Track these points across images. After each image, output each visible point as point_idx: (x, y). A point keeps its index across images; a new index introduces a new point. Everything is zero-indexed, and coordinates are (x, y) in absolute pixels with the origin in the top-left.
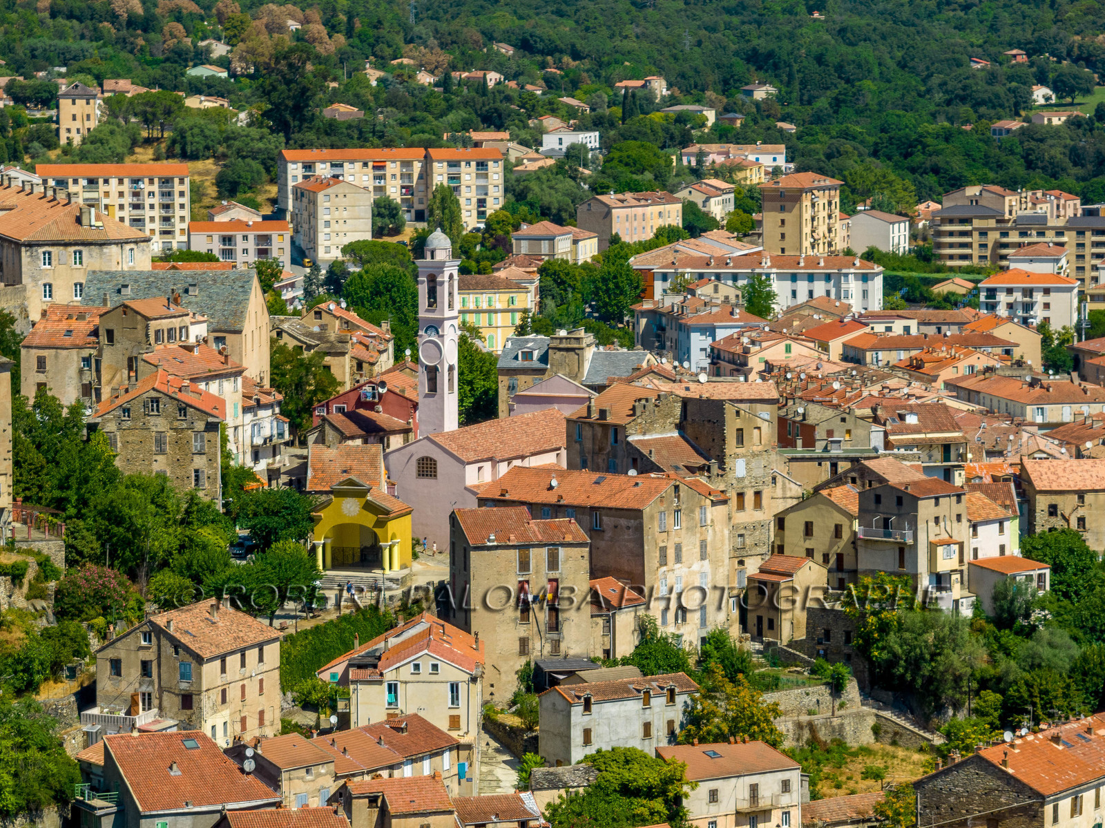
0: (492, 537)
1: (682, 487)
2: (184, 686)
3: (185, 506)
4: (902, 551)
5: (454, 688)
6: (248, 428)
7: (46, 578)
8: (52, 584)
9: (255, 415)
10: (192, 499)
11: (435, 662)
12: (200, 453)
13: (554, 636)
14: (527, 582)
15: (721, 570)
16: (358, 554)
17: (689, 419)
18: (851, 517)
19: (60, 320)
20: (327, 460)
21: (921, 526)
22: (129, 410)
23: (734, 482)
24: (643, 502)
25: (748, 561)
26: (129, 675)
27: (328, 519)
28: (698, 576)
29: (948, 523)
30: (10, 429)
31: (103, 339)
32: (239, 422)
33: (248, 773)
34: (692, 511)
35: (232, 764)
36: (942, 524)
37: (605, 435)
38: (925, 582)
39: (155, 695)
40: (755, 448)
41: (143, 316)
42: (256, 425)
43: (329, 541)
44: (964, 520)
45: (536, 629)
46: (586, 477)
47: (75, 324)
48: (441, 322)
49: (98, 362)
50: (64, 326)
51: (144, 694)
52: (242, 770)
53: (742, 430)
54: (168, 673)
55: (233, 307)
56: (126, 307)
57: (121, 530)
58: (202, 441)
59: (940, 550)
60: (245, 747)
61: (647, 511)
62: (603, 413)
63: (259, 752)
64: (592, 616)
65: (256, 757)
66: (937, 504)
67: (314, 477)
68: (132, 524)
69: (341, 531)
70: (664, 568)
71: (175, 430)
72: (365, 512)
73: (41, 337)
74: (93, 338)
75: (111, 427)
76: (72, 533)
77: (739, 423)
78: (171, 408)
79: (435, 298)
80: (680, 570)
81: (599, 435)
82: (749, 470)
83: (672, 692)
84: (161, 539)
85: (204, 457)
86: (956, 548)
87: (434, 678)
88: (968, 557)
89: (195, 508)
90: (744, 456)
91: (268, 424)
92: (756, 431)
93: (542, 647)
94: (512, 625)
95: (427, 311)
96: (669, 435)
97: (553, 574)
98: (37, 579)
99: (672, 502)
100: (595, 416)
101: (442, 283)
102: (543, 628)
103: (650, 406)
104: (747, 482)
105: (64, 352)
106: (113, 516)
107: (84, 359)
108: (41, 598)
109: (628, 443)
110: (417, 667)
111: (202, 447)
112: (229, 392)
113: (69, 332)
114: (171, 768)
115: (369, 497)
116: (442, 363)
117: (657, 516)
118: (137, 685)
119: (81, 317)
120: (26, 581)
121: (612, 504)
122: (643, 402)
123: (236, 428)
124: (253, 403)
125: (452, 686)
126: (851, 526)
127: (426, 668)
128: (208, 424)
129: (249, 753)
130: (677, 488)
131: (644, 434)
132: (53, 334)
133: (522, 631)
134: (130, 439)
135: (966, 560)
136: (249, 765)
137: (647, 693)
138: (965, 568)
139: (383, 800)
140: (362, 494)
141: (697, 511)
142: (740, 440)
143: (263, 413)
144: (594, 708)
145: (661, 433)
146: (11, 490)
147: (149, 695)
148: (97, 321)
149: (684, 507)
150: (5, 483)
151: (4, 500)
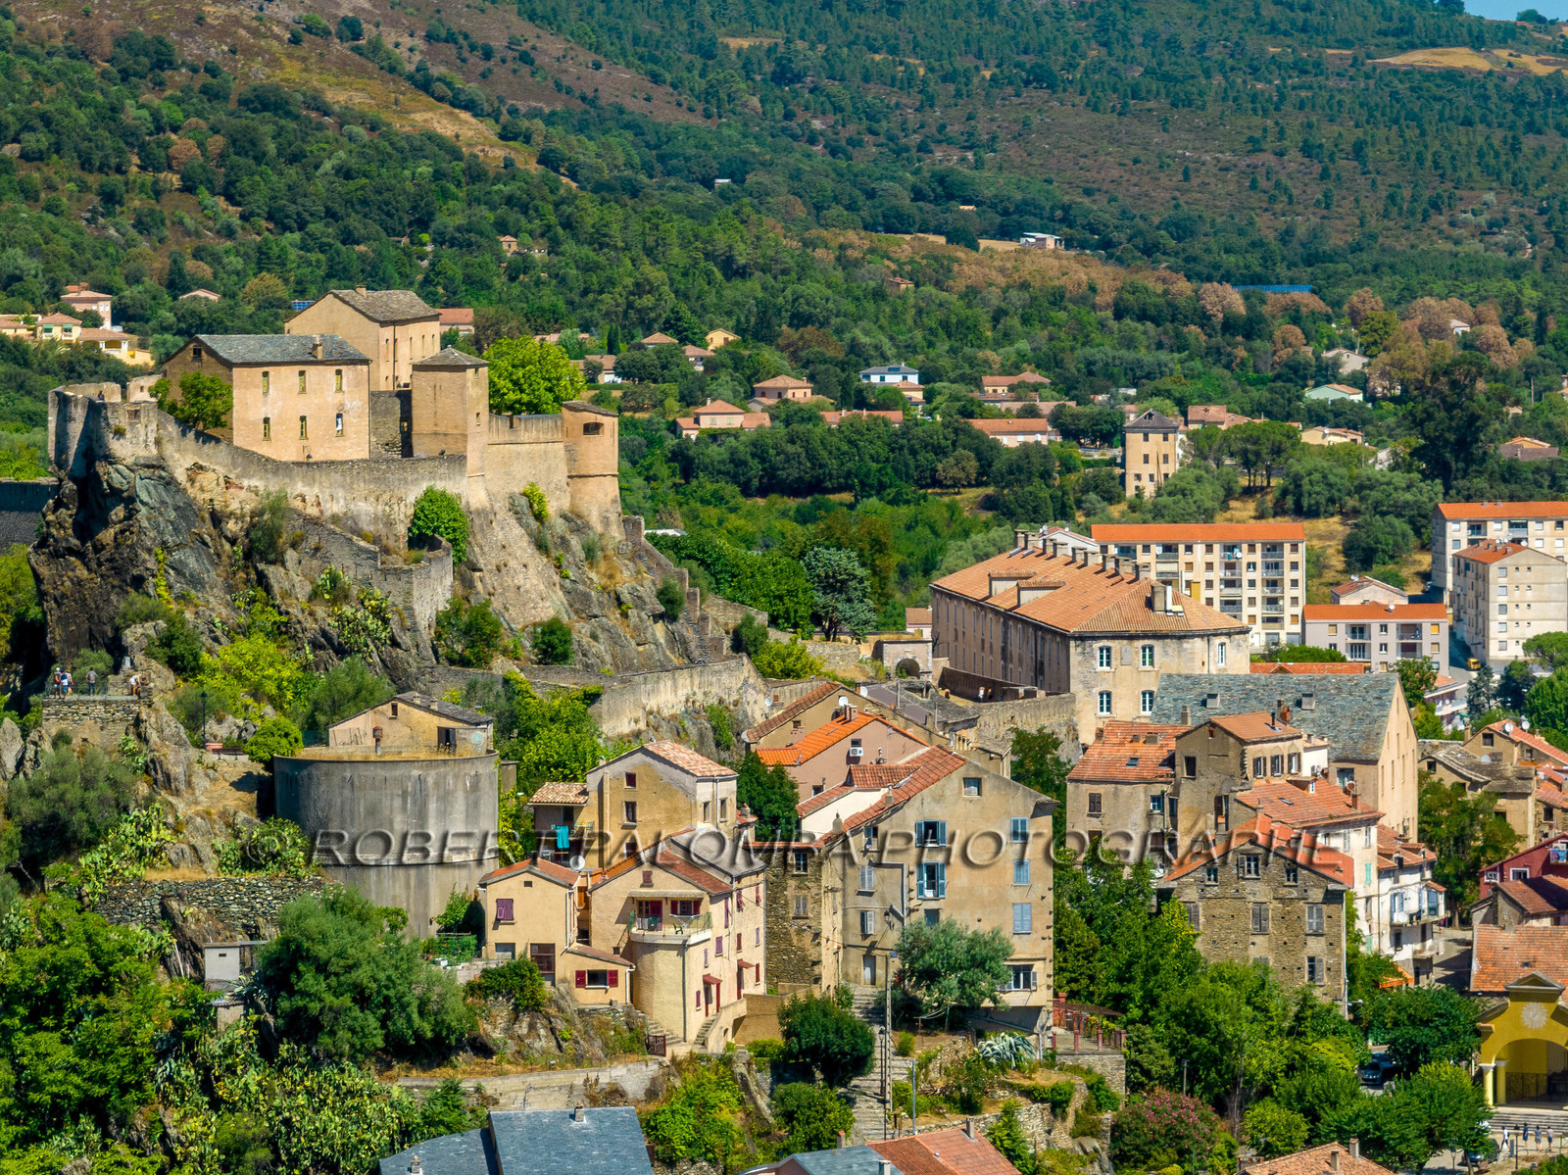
3: (1294, 1009)
6: (1386, 900)
7: (1099, 1106)
8: (1108, 1116)
9: (1397, 881)
10: (1305, 999)
12: (1317, 935)
16: (1544, 1083)
19: (1121, 744)
20: (1500, 948)
22: (1216, 871)
27: (1502, 1032)
30: (1050, 896)
31: (1181, 770)
32: (1372, 891)
41: (1237, 739)
42: (1397, 896)
43: (1502, 1064)
47: (1143, 750)
49: (1173, 803)
50: (1127, 751)
55: (1364, 727)
56: (1213, 725)
57: (1204, 1041)
58: (1320, 917)
67: (1481, 972)
68: (1220, 1033)
69: (1519, 1049)
71: (1281, 900)
72: (1555, 1023)
73: (1095, 766)
74: (1167, 770)
75: (1191, 894)
76: (1136, 1044)
78: (1275, 867)
84: (1261, 1056)
85: (1322, 939)
89: (1309, 1013)
91: (1415, 893)
98: (1087, 1108)
105: (1127, 789)
106: (1192, 1020)
107: (1154, 799)
108: (1093, 1135)
111: (1320, 925)
112: (1359, 848)
113: (1134, 761)
115: (1561, 1002)
119: (1151, 739)
120: (1070, 1110)
123: (1368, 899)
124: (1393, 863)
128: (1328, 892)
132: (1111, 764)
134: (1217, 912)
140: (1551, 997)
143: (1406, 879)
146: (1050, 981)
148: (1173, 745)
150: (1042, 972)
151: (1040, 995)
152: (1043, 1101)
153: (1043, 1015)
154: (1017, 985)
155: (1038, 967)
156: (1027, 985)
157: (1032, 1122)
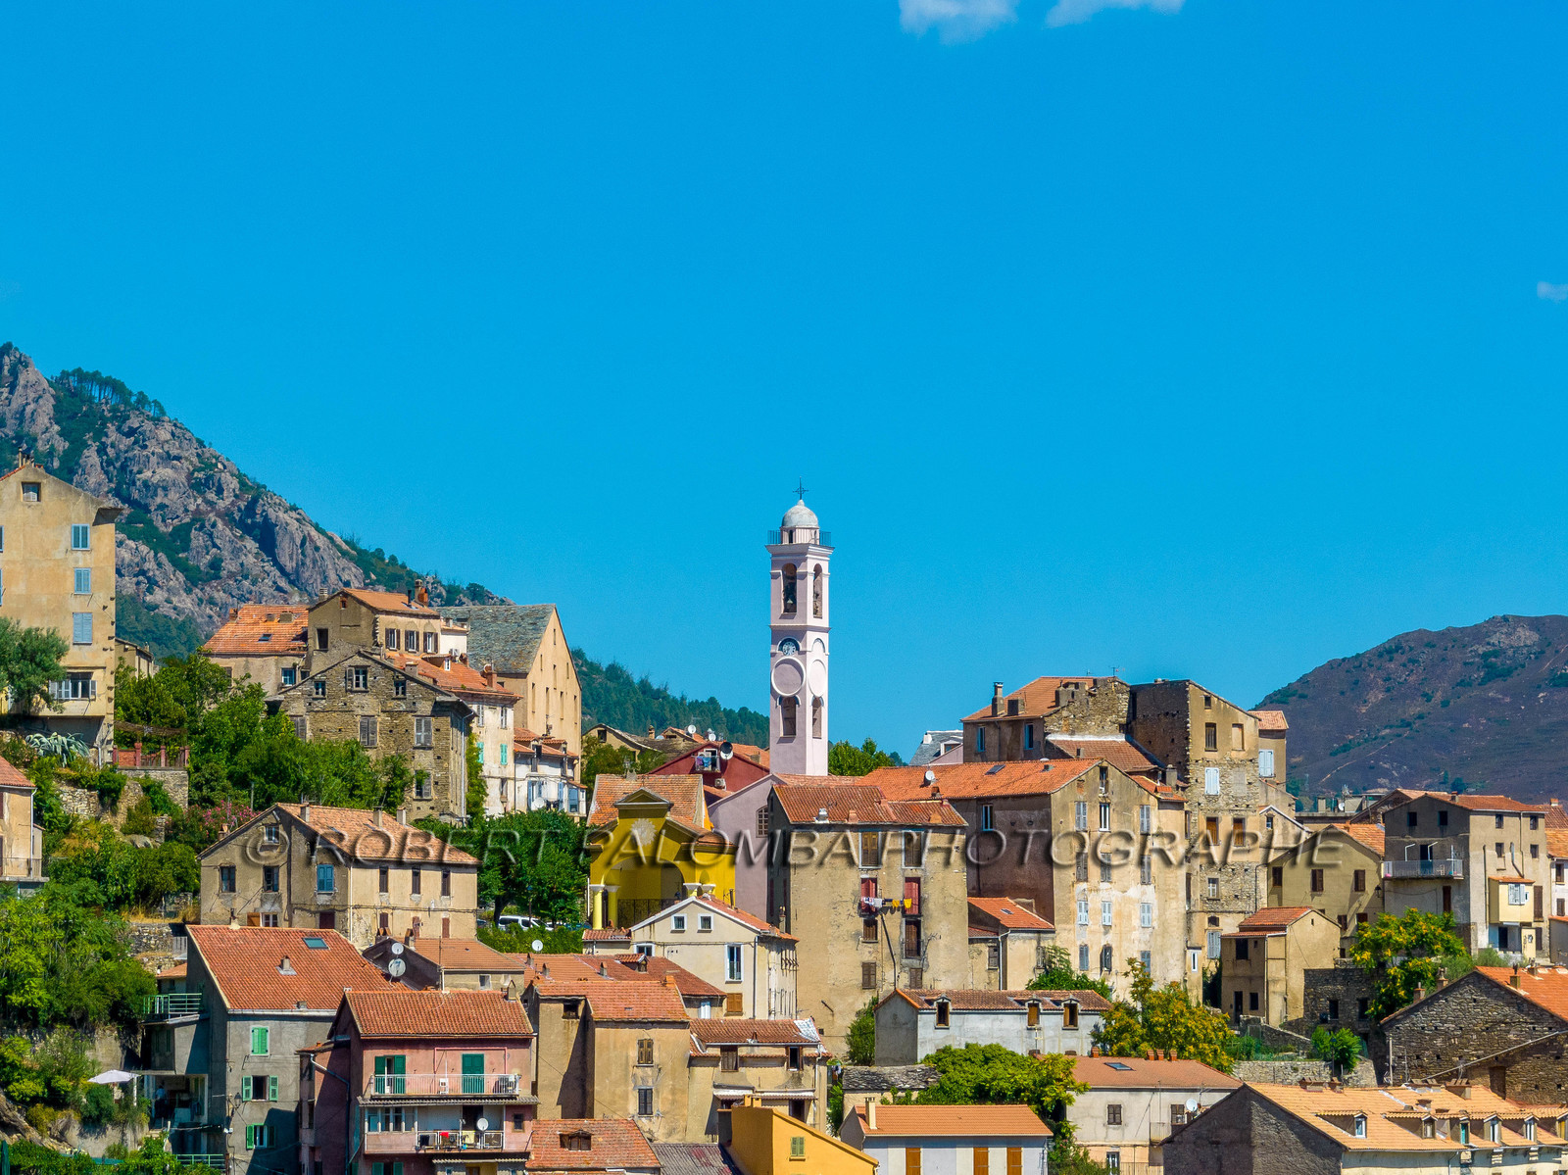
0: (823, 812)
1: (1111, 770)
2: (323, 899)
4: (1447, 892)
5: (734, 953)
7: (155, 809)
8: (163, 819)
9: (535, 769)
11: (707, 914)
13: (915, 963)
14: (875, 881)
15: (1174, 904)
17: (1139, 716)
18: (1378, 858)
19: (256, 623)
21: (1475, 853)
22: (323, 684)
23: (1202, 800)
24: (1052, 785)
25: (1223, 920)
26: (246, 888)
28: (1138, 907)
29: (1517, 854)
30: (112, 606)
31: (314, 643)
32: (509, 772)
33: (396, 980)
34: (1129, 810)
35: (373, 969)
36: (1507, 854)
37: (1016, 738)
38: (1482, 938)
39: (284, 914)
40: (1234, 754)
41: (370, 607)
43: (613, 890)
44: (1542, 854)
45: (886, 951)
46: (979, 769)
47: (275, 627)
48: (801, 632)
50: (261, 629)
51: (267, 917)
52: (387, 976)
53: (1214, 725)
54: (300, 883)
58: (428, 730)
59: (1503, 890)
60: (391, 942)
61: (1057, 798)
62: (1013, 705)
63: (412, 948)
64: (971, 941)
65: (406, 955)
66: (1500, 825)
67: (599, 812)
70: (1083, 885)
71: (389, 713)
73: (226, 643)
74: (299, 643)
75: (298, 708)
77: (1209, 716)
78: (382, 681)
79: (794, 600)
80: (1108, 892)
81: (1008, 738)
82: (1225, 785)
83: (1072, 1008)
85: (431, 752)
86: (1530, 890)
87: (705, 937)
88: (1550, 910)
90: (1217, 764)
91: (555, 785)
92: (1236, 731)
93: (896, 979)
94: (852, 943)
95: (783, 617)
96: (1110, 739)
97: (912, 872)
98: (141, 807)
99: (1096, 791)
100: (1003, 712)
101: (804, 576)
102: (897, 950)
103: (1081, 695)
104: (1221, 803)
105: (257, 661)
107: (286, 672)
108: (145, 833)
109: (1048, 743)
110: (680, 921)
111: (428, 738)
113: (266, 637)
114: (281, 966)
115: (669, 817)
116: (802, 691)
117: (1073, 806)
118: (258, 903)
119: (285, 617)
120: (122, 806)
121: (1010, 792)
122: (1072, 688)
123: (504, 781)
124: (530, 749)
125: (731, 950)
126: (1379, 871)
127: (693, 923)
128: (437, 704)
129: (397, 949)
130: (1103, 771)
131: (1073, 733)
132: (244, 640)
133: (867, 953)
134: (324, 725)
135: (1546, 915)
136: (397, 968)
137: (1034, 1006)
138: (1544, 926)
139: (586, 1008)
140: (658, 812)
141: (1136, 810)
142: (1212, 742)
143: (544, 769)
144: (952, 1019)
145: (1098, 734)
146: (112, 694)
147: (275, 917)
148: (306, 623)
149: (1114, 800)
150: (102, 681)
151: (100, 704)
152: (90, 788)
153: (103, 728)
154: (75, 694)
155: (97, 675)
156: (85, 693)
157: (78, 804)
